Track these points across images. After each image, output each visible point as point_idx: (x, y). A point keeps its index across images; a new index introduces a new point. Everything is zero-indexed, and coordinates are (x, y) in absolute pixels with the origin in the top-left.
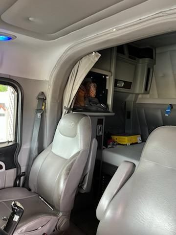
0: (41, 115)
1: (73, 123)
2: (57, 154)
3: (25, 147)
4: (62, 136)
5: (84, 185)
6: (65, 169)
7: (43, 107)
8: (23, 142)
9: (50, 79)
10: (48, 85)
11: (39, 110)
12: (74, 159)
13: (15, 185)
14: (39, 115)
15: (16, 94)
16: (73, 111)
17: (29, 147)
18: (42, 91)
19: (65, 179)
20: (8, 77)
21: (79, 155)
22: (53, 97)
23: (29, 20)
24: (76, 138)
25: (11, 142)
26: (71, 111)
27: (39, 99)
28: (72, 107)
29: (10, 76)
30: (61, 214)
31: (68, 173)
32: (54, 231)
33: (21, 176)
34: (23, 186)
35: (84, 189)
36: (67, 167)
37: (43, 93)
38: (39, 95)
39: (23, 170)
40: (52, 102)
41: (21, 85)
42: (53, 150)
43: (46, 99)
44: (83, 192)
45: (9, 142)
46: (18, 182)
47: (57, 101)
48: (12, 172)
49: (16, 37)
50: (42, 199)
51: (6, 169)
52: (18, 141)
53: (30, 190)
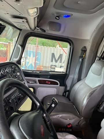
0: (82, 60)
1: (101, 67)
2: (87, 84)
3: (71, 77)
4: (92, 74)
5: (101, 107)
6: (89, 93)
7: (84, 55)
8: (70, 74)
9: (91, 38)
10: (89, 42)
11: (81, 57)
12: (96, 88)
13: (63, 95)
14: (81, 60)
15: (70, 47)
16: (103, 59)
17: (73, 77)
18: (85, 46)
19: (88, 98)
20: (67, 38)
21: (100, 87)
22: (91, 50)
23: (78, 3)
24: (100, 76)
25: (64, 72)
26: (102, 59)
27: (82, 50)
28: (103, 57)
29: (68, 37)
30: (82, 118)
31: (91, 96)
32: (77, 126)
33: (67, 92)
34: (67, 97)
35: (100, 109)
36: (91, 92)
37: (85, 47)
38: (82, 48)
39: (68, 89)
40: (90, 53)
41: (73, 42)
42: (86, 82)
43: (86, 51)
44: (100, 111)
45: (63, 72)
46: (64, 94)
47: (93, 52)
48: (62, 88)
49: (72, 15)
50: (75, 107)
51: (60, 86)
52: (68, 73)
53: (70, 100)
